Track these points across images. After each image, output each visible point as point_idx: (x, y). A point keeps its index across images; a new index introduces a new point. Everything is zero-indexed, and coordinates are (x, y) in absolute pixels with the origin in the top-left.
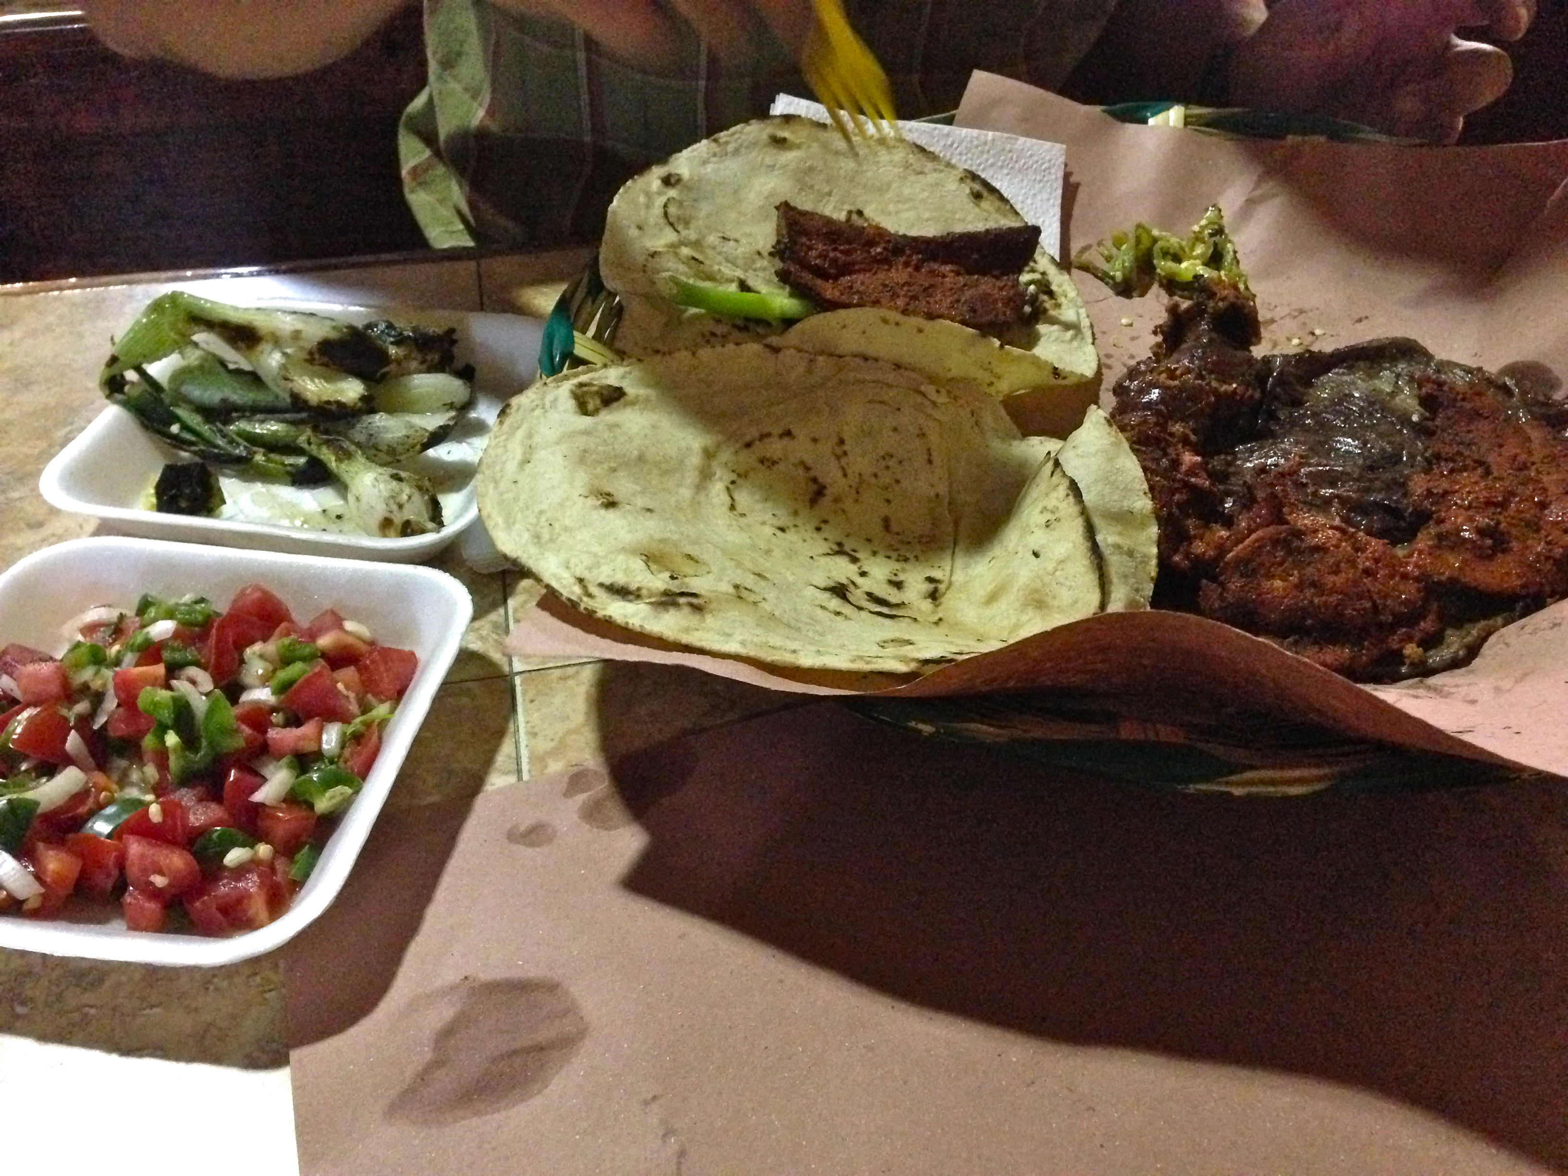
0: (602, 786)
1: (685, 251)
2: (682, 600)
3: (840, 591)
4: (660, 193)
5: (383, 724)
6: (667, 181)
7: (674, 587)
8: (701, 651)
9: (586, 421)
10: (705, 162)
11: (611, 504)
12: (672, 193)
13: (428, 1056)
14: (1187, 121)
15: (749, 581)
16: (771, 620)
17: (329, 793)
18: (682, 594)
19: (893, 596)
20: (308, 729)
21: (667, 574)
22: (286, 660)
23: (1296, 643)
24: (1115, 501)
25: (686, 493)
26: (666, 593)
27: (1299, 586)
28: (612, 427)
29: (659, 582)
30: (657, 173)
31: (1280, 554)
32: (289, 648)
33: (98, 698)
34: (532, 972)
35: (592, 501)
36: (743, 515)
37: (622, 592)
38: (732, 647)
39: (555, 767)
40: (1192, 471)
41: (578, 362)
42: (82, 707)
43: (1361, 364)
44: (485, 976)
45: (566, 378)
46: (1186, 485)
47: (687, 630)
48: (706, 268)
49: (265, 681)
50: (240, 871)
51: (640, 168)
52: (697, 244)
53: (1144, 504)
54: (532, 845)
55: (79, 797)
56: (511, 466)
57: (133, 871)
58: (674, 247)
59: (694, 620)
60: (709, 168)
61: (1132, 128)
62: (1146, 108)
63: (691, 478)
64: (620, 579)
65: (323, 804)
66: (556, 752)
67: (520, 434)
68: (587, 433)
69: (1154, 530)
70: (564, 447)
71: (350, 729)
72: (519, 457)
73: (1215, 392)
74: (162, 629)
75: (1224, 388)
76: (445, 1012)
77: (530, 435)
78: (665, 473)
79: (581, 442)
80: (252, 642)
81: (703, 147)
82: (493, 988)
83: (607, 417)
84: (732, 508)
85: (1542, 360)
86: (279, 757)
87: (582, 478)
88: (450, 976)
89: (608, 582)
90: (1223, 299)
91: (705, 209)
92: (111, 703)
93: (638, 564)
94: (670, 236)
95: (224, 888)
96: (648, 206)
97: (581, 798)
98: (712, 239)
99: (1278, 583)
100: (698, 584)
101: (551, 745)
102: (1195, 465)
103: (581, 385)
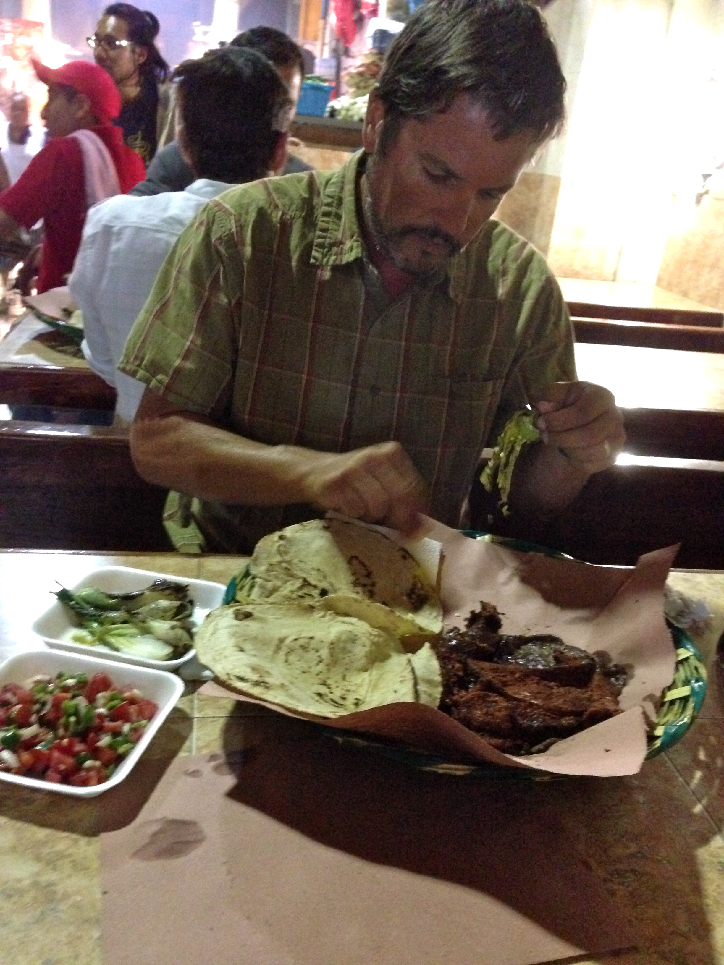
0: (222, 760)
1: (284, 565)
2: (262, 684)
3: (320, 695)
4: (277, 542)
5: (145, 726)
6: (281, 538)
7: (260, 679)
8: (265, 700)
9: (237, 622)
10: (297, 532)
11: (242, 650)
12: (282, 542)
13: (147, 841)
14: (492, 541)
15: (287, 683)
16: (292, 697)
17: (125, 745)
18: (262, 682)
19: (341, 702)
20: (118, 723)
21: (258, 675)
22: (112, 699)
23: (482, 735)
24: (427, 676)
25: (270, 653)
26: (257, 681)
27: (486, 714)
28: (248, 626)
29: (255, 677)
30: (277, 534)
31: (481, 701)
32: (114, 695)
33: (44, 704)
34: (187, 818)
35: (235, 649)
36: (290, 664)
37: (241, 679)
38: (276, 701)
39: (205, 751)
40: (458, 670)
41: (237, 602)
42: (36, 707)
43: (539, 643)
44: (171, 817)
45: (232, 606)
46: (456, 675)
47: (262, 694)
48: (290, 572)
49: (104, 706)
50: (90, 769)
51: (271, 531)
52: (289, 562)
53: (438, 678)
54: (194, 776)
55: (35, 737)
56: (208, 635)
57: (53, 763)
58: (280, 563)
59: (265, 691)
60: (298, 534)
61: (471, 540)
62: (477, 534)
63: (273, 648)
64: (242, 674)
65: (122, 749)
66: (207, 746)
67: (213, 624)
68: (237, 626)
69: (440, 689)
70: (227, 630)
71: (134, 726)
72: (211, 633)
73: (477, 646)
74: (71, 682)
75: (482, 645)
76: (155, 828)
77: (217, 625)
78: (264, 644)
79: (235, 629)
80: (100, 692)
81: (296, 526)
82: (174, 822)
83: (246, 622)
84: (286, 661)
85: (607, 651)
86: (106, 732)
87: (233, 641)
88: (159, 816)
89: (238, 675)
90: (489, 612)
91: (294, 549)
92: (48, 707)
93: (249, 670)
94: (278, 558)
95: (83, 774)
96: (272, 546)
97: (213, 764)
98: (295, 561)
99: (479, 712)
100: (269, 680)
101: (204, 744)
102: (459, 668)
103: (237, 610)
